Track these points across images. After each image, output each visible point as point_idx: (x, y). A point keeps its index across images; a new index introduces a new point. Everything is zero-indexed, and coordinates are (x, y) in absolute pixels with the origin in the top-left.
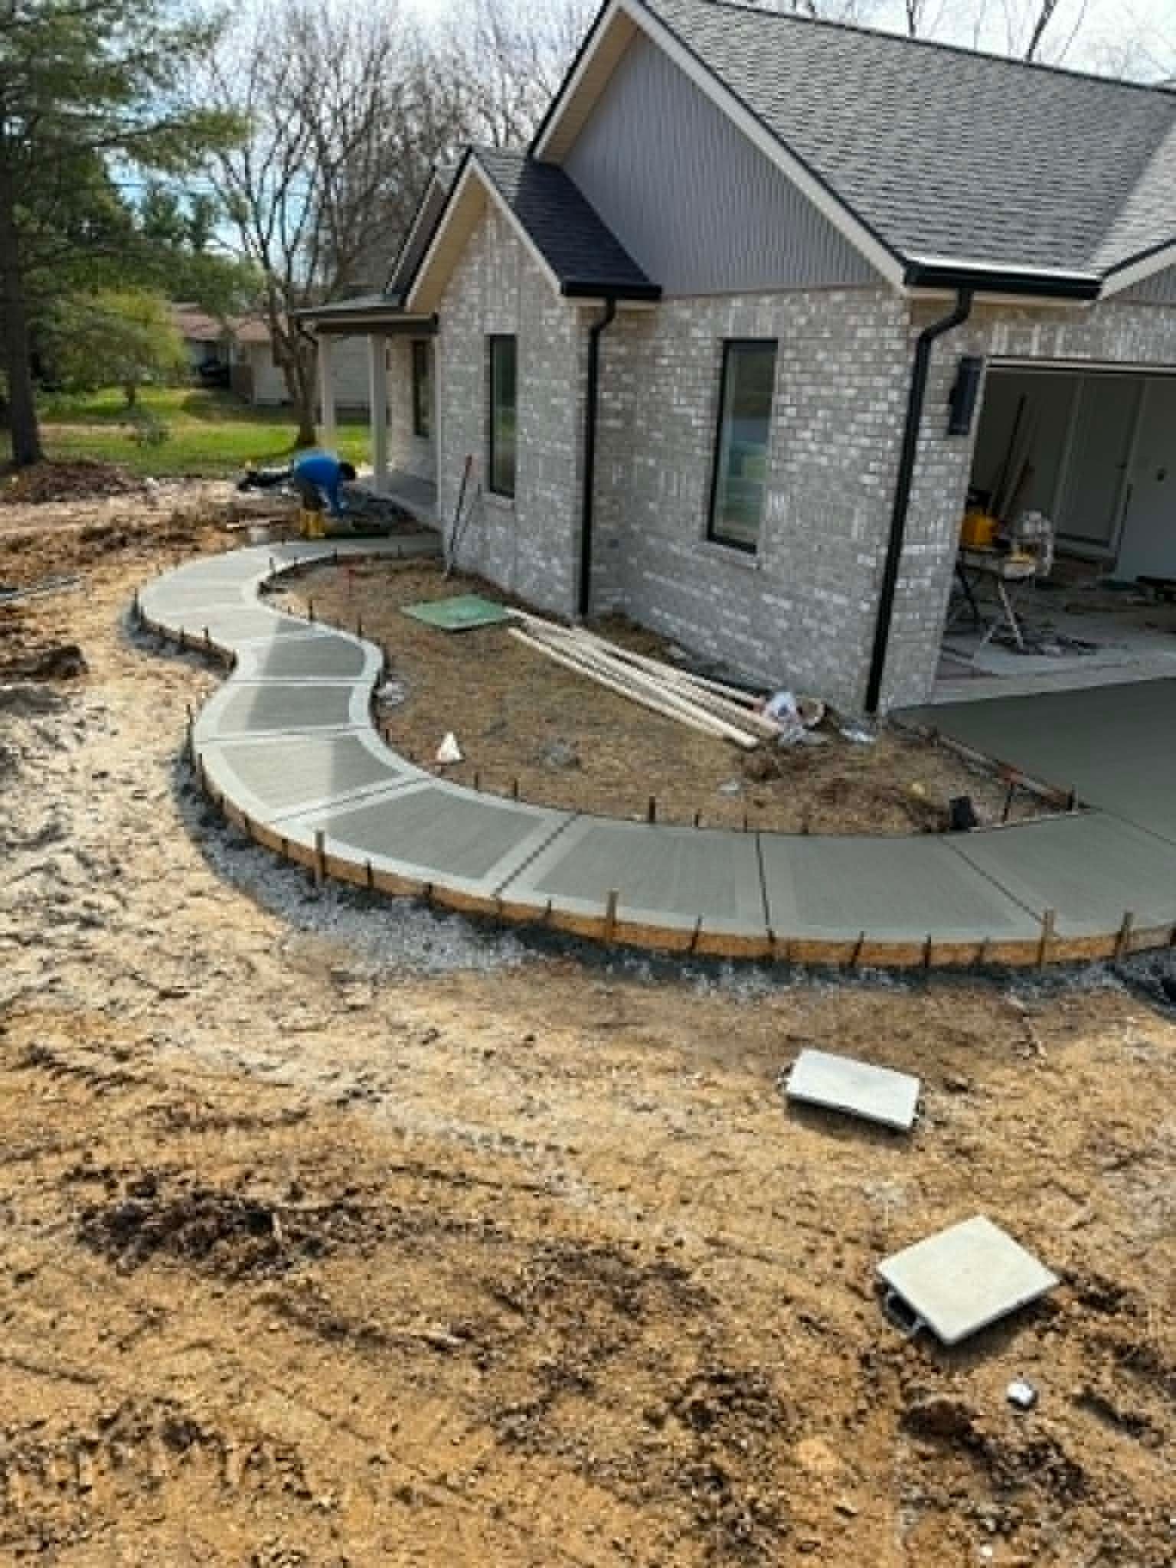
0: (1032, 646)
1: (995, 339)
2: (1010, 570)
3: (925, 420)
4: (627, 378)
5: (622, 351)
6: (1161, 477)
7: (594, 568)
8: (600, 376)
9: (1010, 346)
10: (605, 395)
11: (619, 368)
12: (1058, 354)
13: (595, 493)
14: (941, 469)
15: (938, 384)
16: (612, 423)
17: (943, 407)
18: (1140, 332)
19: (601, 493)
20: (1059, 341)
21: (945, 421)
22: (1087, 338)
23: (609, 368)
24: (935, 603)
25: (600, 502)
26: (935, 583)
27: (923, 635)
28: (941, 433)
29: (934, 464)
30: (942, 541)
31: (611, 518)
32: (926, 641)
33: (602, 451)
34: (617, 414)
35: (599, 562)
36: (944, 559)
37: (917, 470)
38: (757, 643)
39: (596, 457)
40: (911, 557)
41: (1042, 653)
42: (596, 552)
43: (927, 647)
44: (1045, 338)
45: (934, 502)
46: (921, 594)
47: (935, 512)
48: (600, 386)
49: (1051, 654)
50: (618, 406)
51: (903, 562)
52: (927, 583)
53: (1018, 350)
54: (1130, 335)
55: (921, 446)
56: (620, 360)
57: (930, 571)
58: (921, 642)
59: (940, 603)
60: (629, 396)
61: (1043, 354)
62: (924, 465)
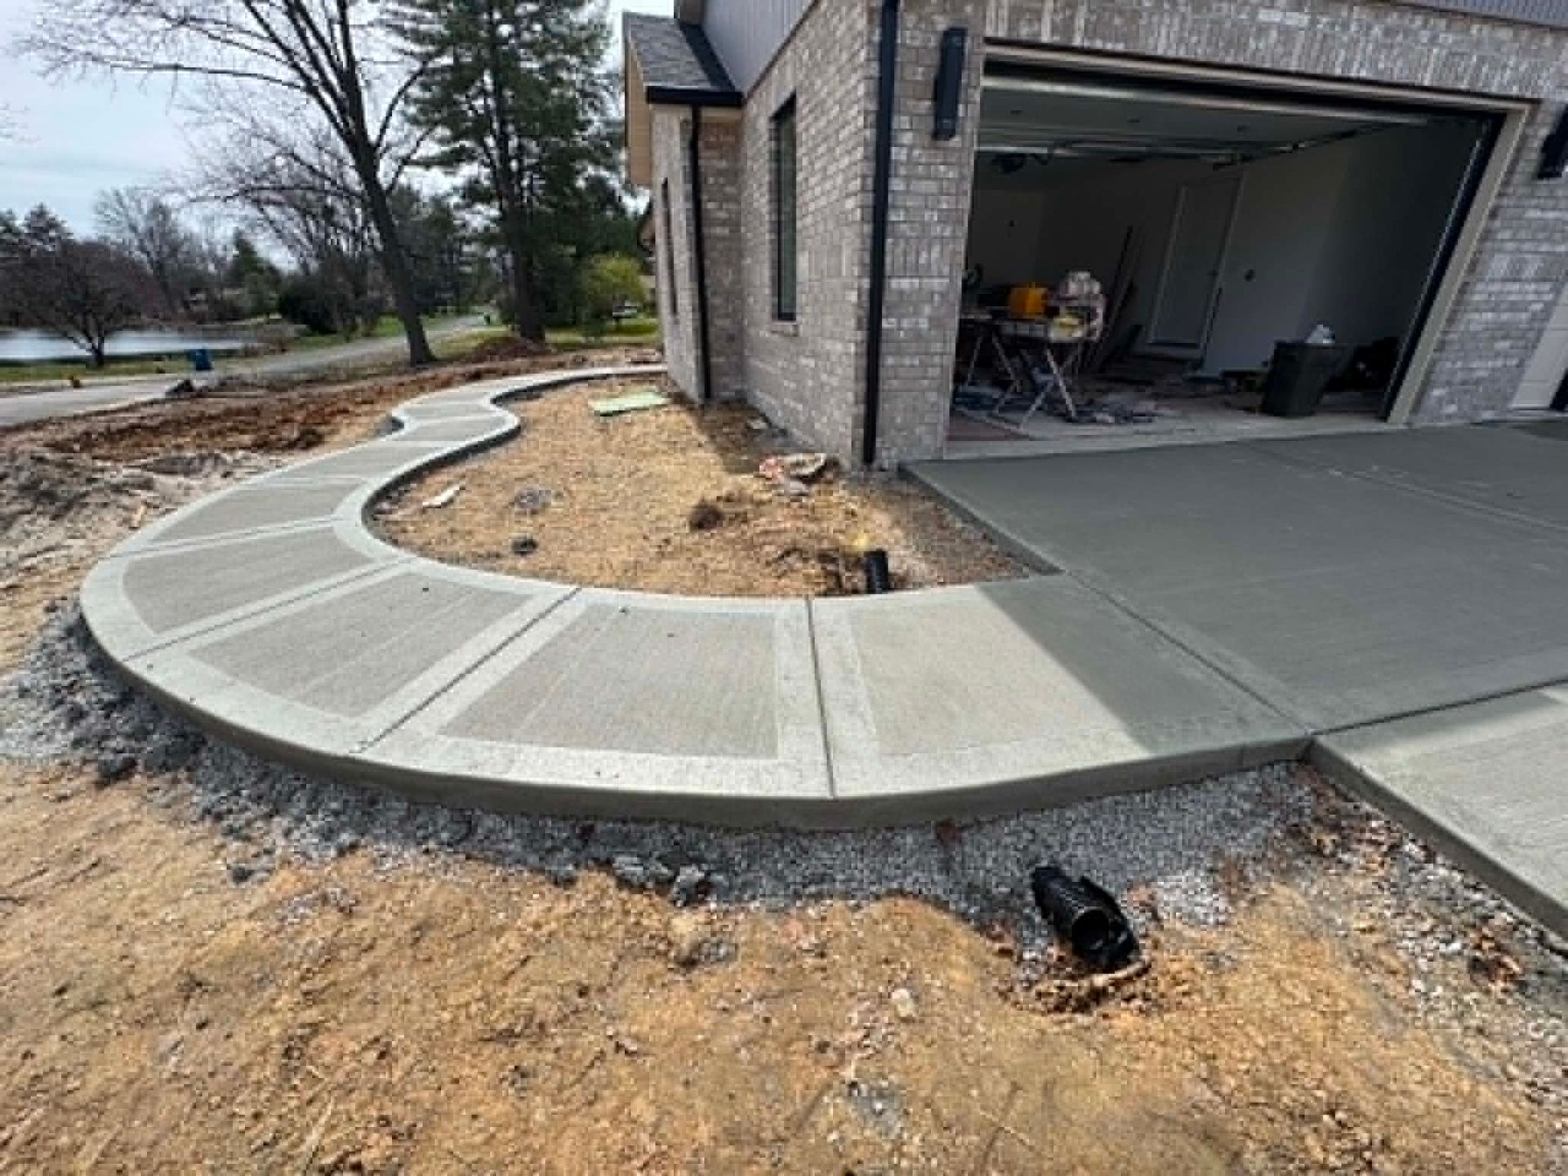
0: (1084, 415)
1: (991, 13)
2: (1056, 334)
3: (900, 121)
4: (729, 190)
5: (723, 164)
6: (1249, 276)
7: (714, 360)
8: (704, 187)
9: (1013, 25)
10: (711, 206)
11: (721, 180)
12: (1077, 41)
13: (709, 293)
14: (931, 186)
15: (916, 73)
16: (719, 231)
17: (926, 105)
18: (1190, 17)
19: (714, 294)
20: (1080, 23)
21: (930, 124)
22: (1117, 21)
23: (711, 180)
24: (937, 347)
25: (715, 301)
26: (935, 322)
27: (925, 382)
28: (927, 140)
29: (920, 178)
30: (941, 276)
31: (727, 316)
32: (929, 389)
33: (712, 255)
34: (724, 223)
35: (719, 354)
36: (943, 295)
37: (896, 185)
38: (800, 407)
39: (707, 263)
40: (901, 293)
41: (1094, 421)
42: (715, 344)
43: (932, 397)
44: (1059, 18)
45: (925, 226)
46: (917, 335)
47: (925, 238)
48: (704, 197)
49: (1104, 423)
50: (722, 215)
51: (889, 298)
52: (924, 324)
53: (1024, 33)
54: (1177, 21)
55: (898, 154)
56: (720, 173)
57: (927, 310)
58: (923, 391)
59: (944, 351)
60: (732, 206)
61: (1057, 39)
62: (908, 179)
